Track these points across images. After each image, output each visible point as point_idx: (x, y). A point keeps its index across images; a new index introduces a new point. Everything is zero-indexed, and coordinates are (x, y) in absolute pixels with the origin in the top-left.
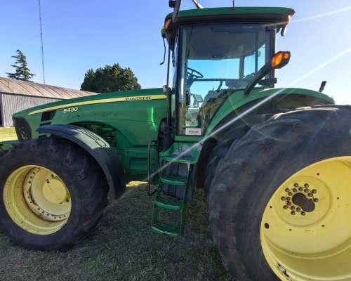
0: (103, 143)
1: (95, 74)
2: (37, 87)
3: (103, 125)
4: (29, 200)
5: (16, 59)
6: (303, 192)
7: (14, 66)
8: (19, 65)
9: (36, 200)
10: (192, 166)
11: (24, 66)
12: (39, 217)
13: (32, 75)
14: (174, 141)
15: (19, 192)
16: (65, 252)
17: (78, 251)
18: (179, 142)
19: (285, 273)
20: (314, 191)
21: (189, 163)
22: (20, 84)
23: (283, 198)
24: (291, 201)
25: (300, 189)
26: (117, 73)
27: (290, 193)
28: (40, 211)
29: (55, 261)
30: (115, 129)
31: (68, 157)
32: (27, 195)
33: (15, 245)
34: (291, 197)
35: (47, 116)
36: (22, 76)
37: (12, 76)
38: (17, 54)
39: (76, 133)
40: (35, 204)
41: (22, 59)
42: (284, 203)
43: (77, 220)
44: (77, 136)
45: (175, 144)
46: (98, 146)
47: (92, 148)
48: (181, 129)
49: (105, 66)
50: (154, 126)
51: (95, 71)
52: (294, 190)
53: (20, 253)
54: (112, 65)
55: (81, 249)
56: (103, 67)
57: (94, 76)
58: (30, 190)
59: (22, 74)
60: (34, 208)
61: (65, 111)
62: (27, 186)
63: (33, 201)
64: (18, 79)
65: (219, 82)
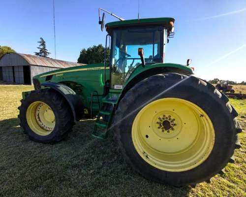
0: (72, 92)
1: (87, 52)
2: (51, 61)
3: (77, 83)
4: (38, 120)
5: (40, 44)
6: (168, 120)
7: (39, 48)
8: (42, 47)
9: (41, 120)
10: (115, 105)
11: (44, 47)
12: (42, 128)
13: (49, 53)
14: (109, 92)
15: (33, 115)
16: (52, 145)
17: (58, 145)
18: (111, 93)
19: (147, 156)
20: (174, 120)
21: (113, 104)
22: (41, 59)
23: (158, 123)
24: (162, 125)
25: (167, 118)
26: (100, 50)
27: (161, 120)
28: (43, 126)
29: (47, 147)
30: (82, 86)
31: (54, 98)
32: (37, 117)
33: (30, 140)
34: (162, 122)
35: (49, 78)
36: (43, 54)
37: (37, 54)
38: (40, 40)
39: (59, 86)
40: (41, 122)
41: (43, 43)
42: (158, 125)
43: (58, 129)
44: (58, 88)
45: (110, 94)
46: (69, 93)
47: (65, 93)
48: (112, 86)
49: (93, 46)
50: (103, 84)
51: (86, 50)
52: (163, 119)
53: (33, 143)
54: (97, 45)
55: (60, 144)
56: (92, 47)
57: (86, 53)
58: (38, 114)
59: (43, 53)
60: (41, 124)
61: (57, 75)
62: (37, 112)
63: (40, 120)
64: (40, 56)
65: (132, 60)
